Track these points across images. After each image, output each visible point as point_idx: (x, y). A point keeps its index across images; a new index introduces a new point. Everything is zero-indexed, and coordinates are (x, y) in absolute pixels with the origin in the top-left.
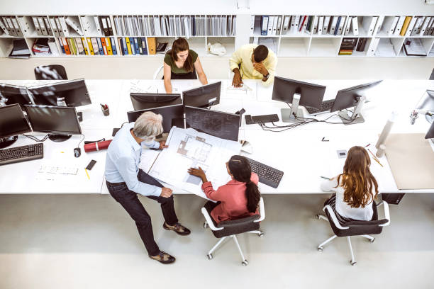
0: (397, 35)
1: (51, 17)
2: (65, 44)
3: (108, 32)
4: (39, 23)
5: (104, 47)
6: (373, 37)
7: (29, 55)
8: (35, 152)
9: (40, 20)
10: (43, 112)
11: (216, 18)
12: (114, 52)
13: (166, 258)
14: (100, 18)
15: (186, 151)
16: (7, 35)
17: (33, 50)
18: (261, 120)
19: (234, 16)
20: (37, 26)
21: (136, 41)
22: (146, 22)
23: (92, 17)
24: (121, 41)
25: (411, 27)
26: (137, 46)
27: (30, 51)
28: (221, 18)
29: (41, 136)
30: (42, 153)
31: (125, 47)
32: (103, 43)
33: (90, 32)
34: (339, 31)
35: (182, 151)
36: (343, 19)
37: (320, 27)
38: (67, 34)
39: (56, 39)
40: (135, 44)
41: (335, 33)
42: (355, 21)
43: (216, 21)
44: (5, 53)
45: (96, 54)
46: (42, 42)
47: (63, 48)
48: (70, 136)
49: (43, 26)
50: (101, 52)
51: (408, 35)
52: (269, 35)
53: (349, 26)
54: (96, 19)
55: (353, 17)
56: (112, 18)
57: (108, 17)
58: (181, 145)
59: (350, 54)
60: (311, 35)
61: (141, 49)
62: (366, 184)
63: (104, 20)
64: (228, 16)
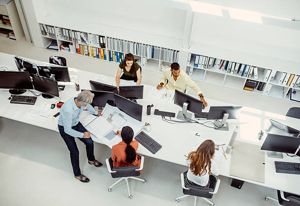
0: (284, 84)
1: (73, 31)
2: (78, 48)
3: (103, 46)
4: (66, 33)
5: (100, 54)
6: (268, 83)
7: (57, 50)
8: (31, 101)
9: (67, 31)
10: (40, 79)
11: (167, 50)
12: (105, 58)
13: (84, 179)
14: (100, 36)
15: (112, 120)
16: (48, 36)
17: (60, 48)
18: (164, 114)
19: (178, 51)
20: (65, 34)
21: (118, 55)
22: (126, 44)
23: (95, 35)
24: (110, 52)
25: (294, 82)
26: (119, 57)
27: (58, 47)
28: (170, 51)
29: (38, 93)
30: (35, 102)
31: (111, 56)
32: (99, 51)
33: (93, 44)
34: (245, 74)
35: (110, 120)
36: (248, 67)
37: (233, 69)
38: (80, 42)
39: (73, 44)
40: (117, 56)
41: (242, 75)
42: (256, 70)
43: (166, 52)
44: (45, 46)
45: (94, 57)
46: (66, 44)
47: (77, 49)
48: (53, 97)
49: (68, 35)
50: (98, 56)
51: (291, 86)
52: (199, 67)
53: (251, 72)
54: (97, 37)
55: (255, 67)
56: (106, 38)
57: (104, 37)
58: (110, 116)
59: (252, 91)
60: (226, 73)
61: (120, 60)
62: (204, 162)
63: (101, 38)
64: (175, 51)
